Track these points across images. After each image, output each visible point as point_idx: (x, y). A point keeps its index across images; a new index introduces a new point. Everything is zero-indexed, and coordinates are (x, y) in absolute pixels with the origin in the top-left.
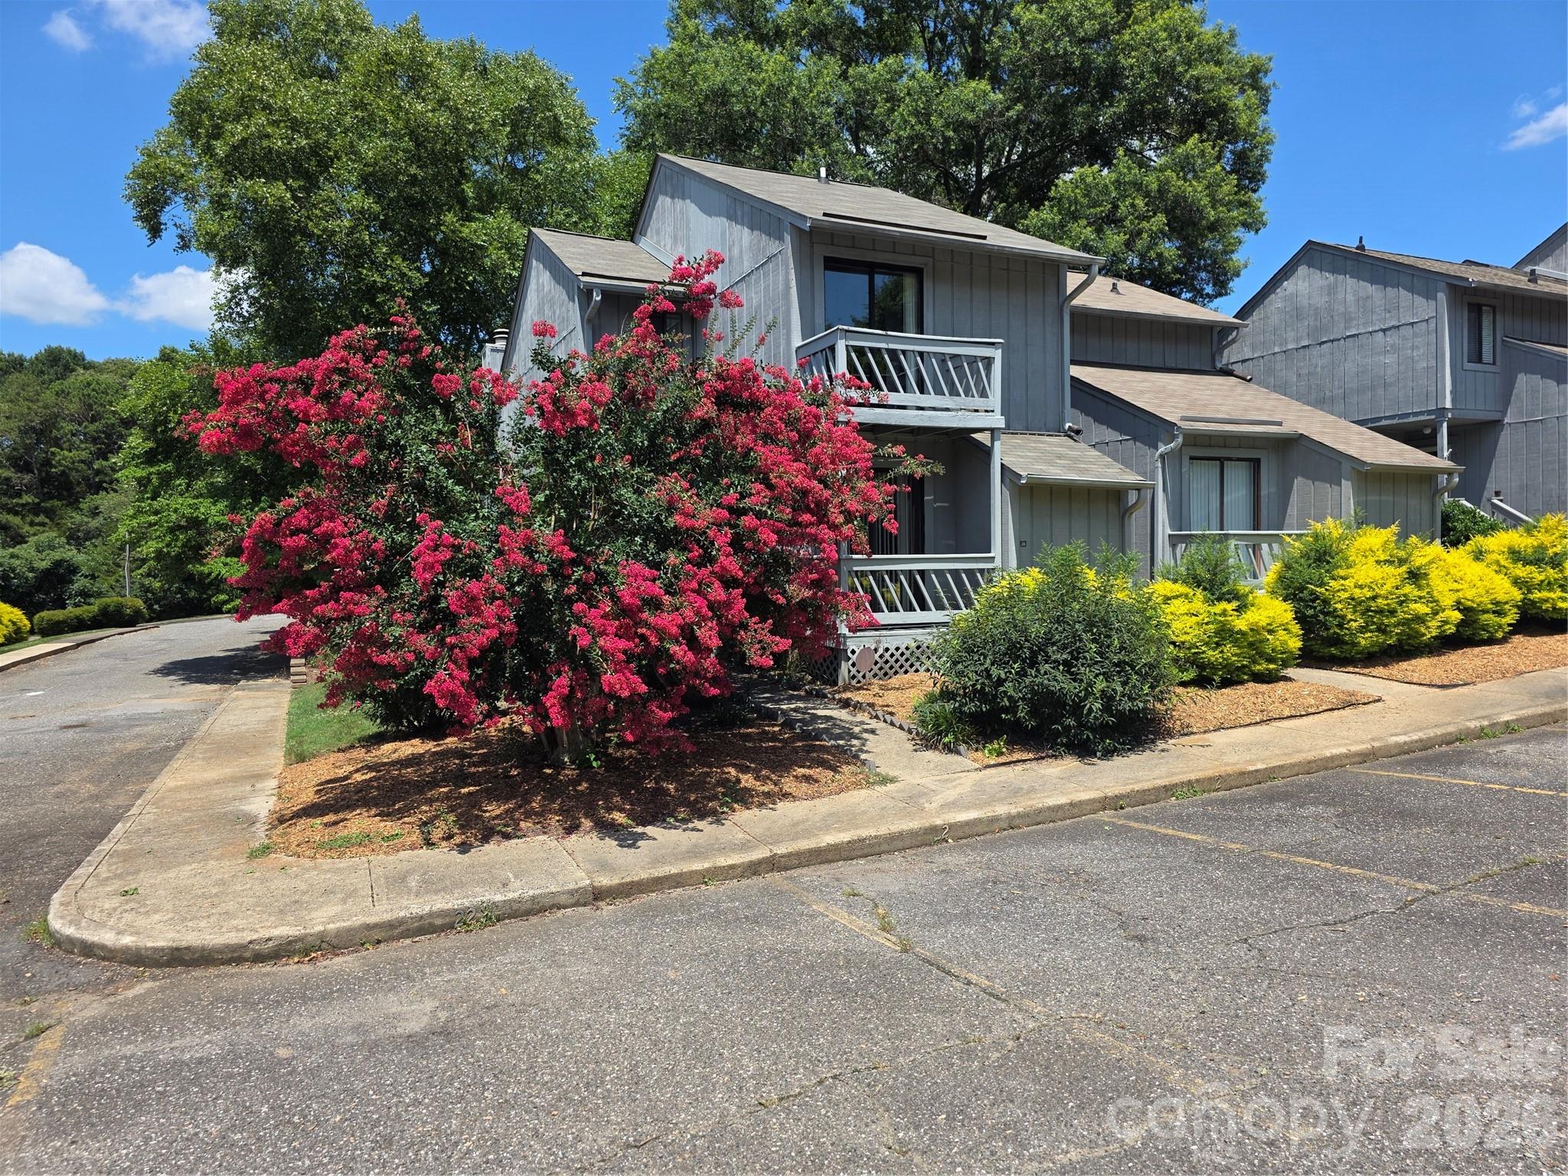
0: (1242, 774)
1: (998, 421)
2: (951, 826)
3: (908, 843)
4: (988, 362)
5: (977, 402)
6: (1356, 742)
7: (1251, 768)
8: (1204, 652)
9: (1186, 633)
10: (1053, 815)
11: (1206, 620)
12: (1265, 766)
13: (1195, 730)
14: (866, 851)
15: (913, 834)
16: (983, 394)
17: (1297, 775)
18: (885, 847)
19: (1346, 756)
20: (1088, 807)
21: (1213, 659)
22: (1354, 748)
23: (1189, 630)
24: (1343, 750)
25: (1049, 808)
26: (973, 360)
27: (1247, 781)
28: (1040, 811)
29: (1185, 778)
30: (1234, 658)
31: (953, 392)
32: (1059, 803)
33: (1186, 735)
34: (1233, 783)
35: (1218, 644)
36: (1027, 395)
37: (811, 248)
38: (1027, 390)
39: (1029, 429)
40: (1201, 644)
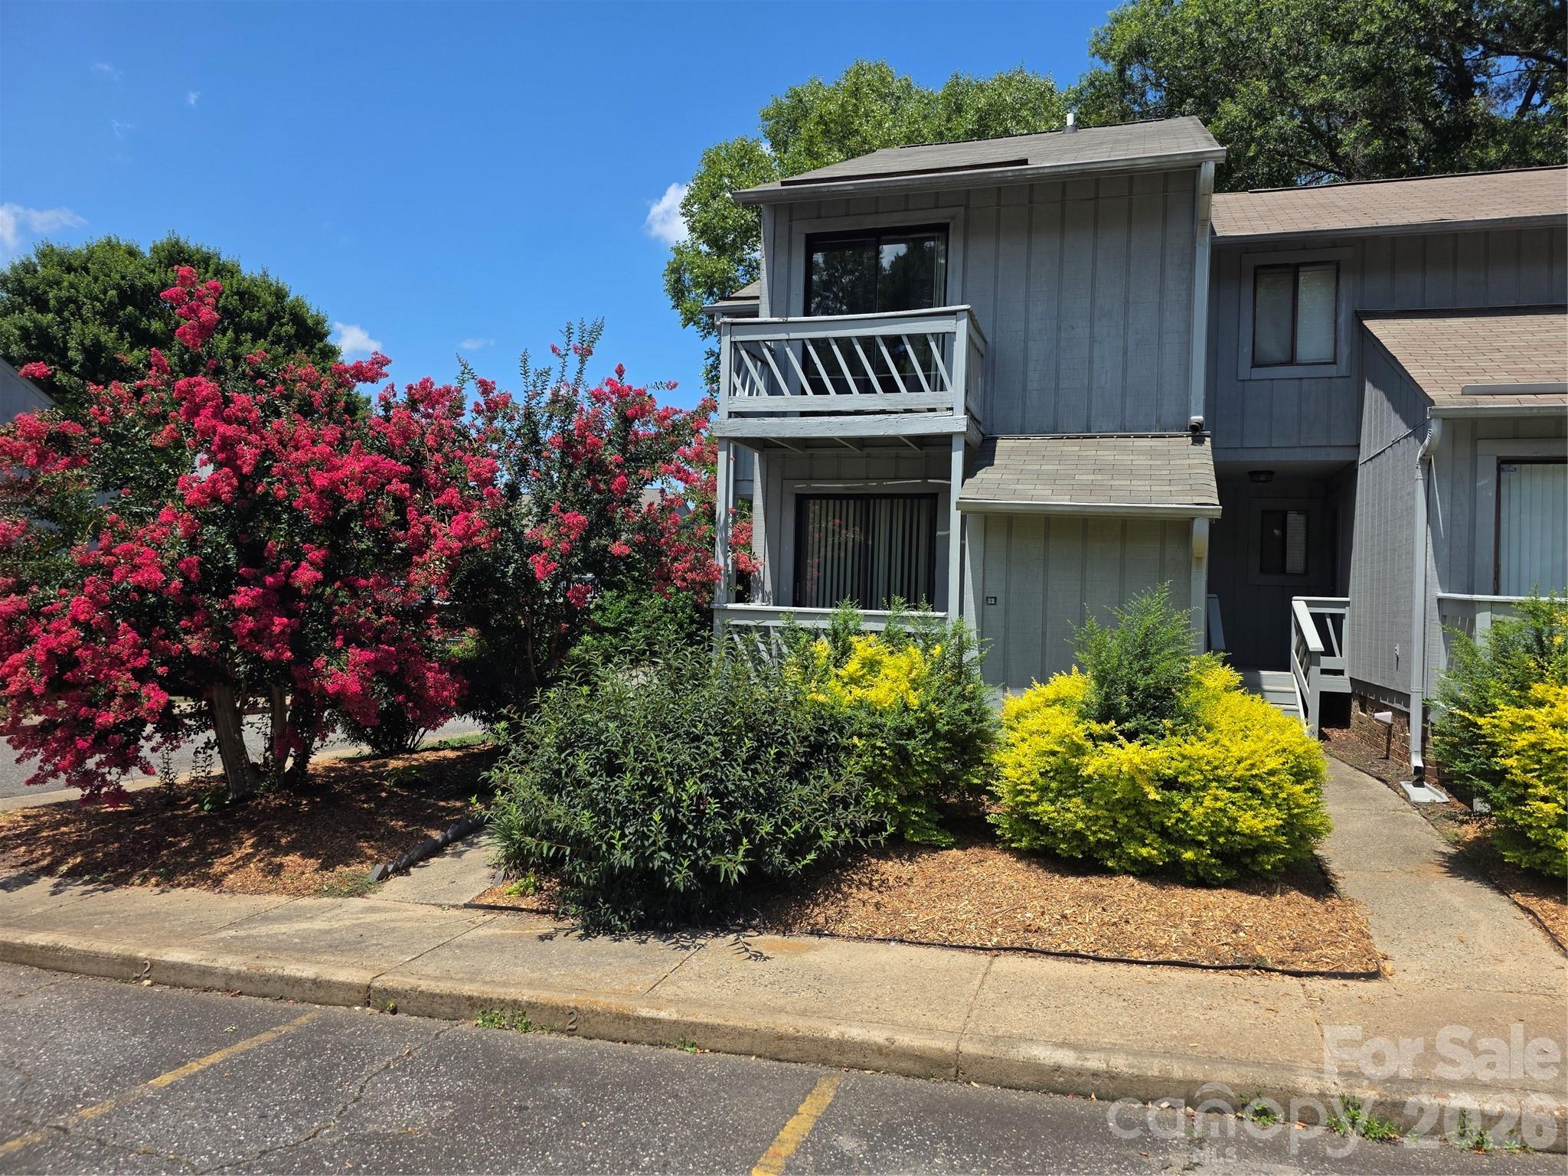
0: (623, 1018)
1: (958, 422)
2: (154, 964)
3: (104, 969)
4: (945, 340)
5: (927, 397)
6: (913, 1027)
7: (645, 1012)
10: (287, 990)
12: (675, 1017)
14: (59, 964)
15: (110, 959)
16: (939, 386)
17: (749, 1054)
18: (78, 966)
19: (880, 1051)
20: (341, 995)
22: (906, 1040)
24: (878, 1036)
25: (281, 978)
26: (920, 341)
27: (633, 1033)
28: (268, 979)
29: (511, 993)
31: (889, 386)
32: (299, 974)
34: (603, 1029)
36: (1124, 379)
37: (790, 227)
38: (1125, 370)
39: (1126, 429)
40: (1032, 788)
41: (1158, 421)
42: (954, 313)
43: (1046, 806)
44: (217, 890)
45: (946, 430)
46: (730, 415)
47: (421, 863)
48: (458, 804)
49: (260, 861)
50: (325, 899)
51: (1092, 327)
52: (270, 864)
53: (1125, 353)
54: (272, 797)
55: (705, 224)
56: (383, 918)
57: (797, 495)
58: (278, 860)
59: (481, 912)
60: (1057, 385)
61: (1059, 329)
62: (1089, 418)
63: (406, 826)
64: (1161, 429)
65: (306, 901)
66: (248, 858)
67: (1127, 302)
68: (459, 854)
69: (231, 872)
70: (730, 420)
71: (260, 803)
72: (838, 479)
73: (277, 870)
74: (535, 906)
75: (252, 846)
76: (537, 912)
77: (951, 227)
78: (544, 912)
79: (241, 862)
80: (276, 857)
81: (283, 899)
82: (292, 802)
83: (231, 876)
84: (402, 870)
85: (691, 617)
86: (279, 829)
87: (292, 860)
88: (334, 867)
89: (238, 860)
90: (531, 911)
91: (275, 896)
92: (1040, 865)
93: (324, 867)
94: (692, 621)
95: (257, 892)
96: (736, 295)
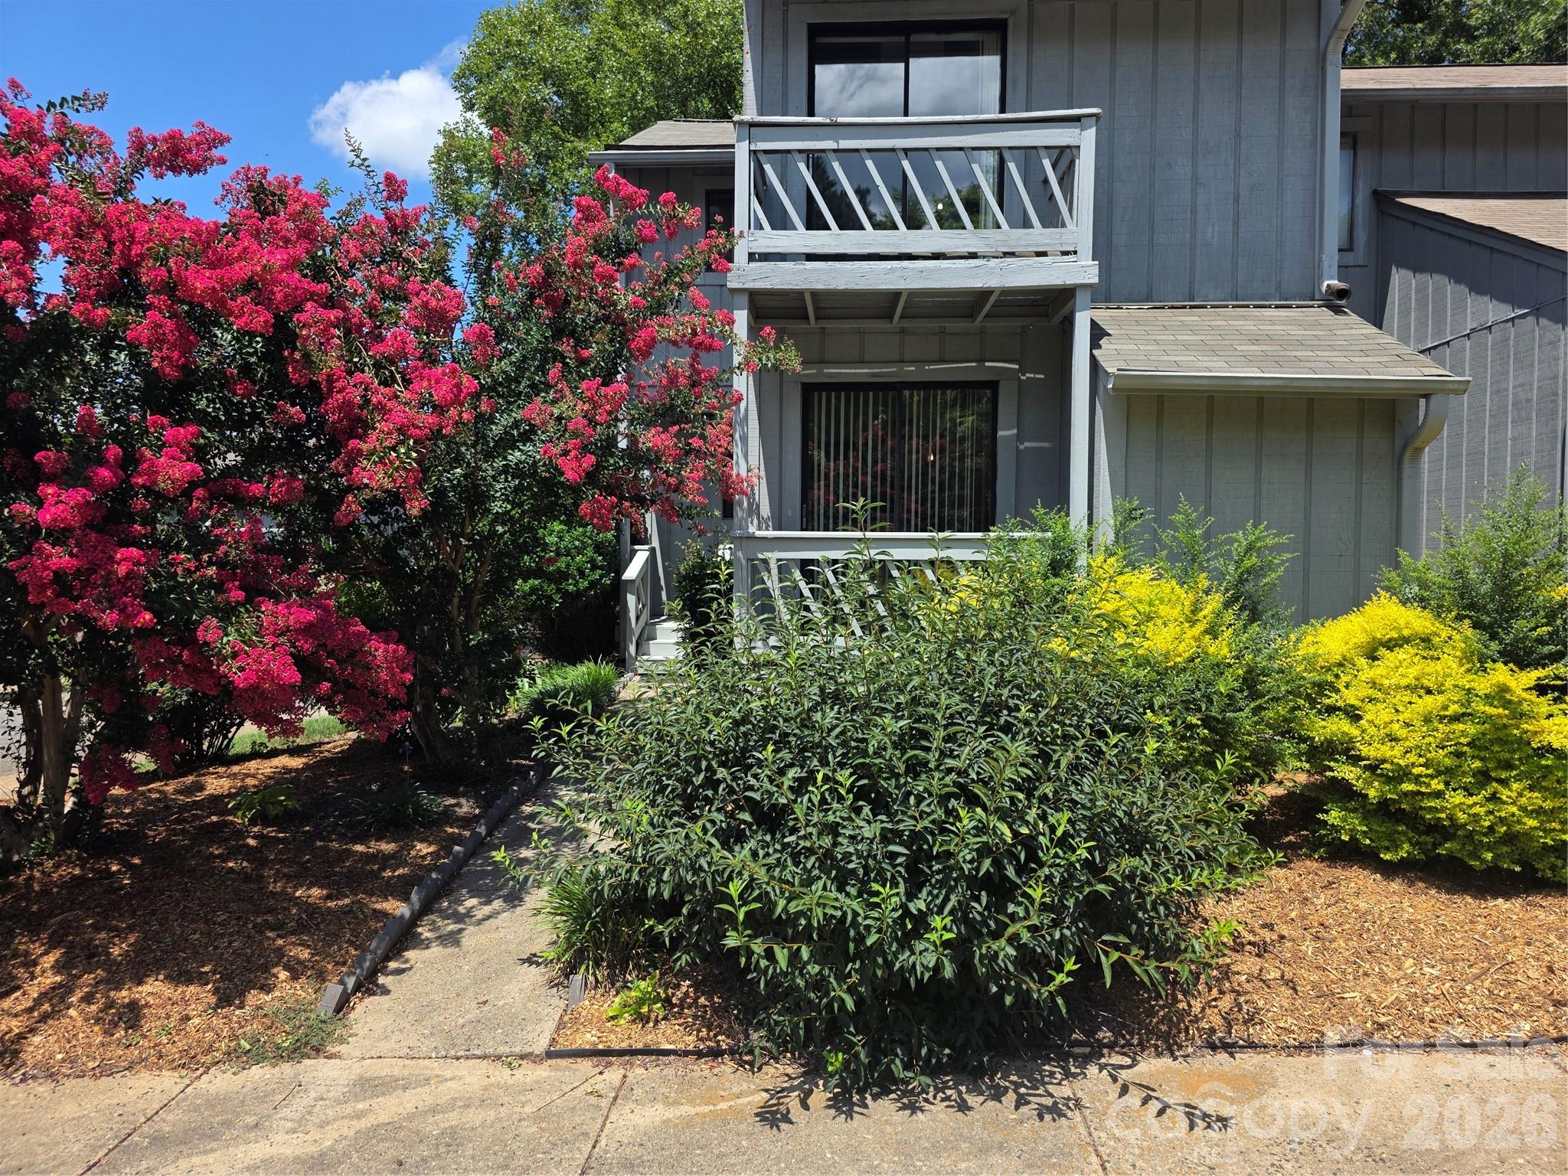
1: (1084, 271)
4: (1064, 156)
5: (1039, 235)
8: (1439, 795)
9: (1394, 739)
11: (1454, 709)
13: (1267, 1036)
21: (1462, 818)
23: (1402, 733)
26: (1028, 157)
30: (1532, 823)
31: (984, 220)
33: (1229, 1048)
35: (1484, 777)
36: (1236, 233)
37: (785, 13)
38: (1236, 223)
39: (1239, 296)
40: (1430, 771)
41: (1278, 287)
42: (1077, 119)
43: (1458, 798)
44: (18, 1076)
45: (1070, 280)
46: (752, 257)
47: (393, 965)
48: (387, 847)
49: (88, 999)
50: (256, 1071)
51: (1194, 167)
52: (110, 1004)
53: (1236, 200)
54: (51, 863)
55: (492, 98)
56: (410, 1107)
57: (804, 385)
58: (123, 995)
59: (586, 1065)
60: (1151, 240)
61: (1153, 167)
62: (1191, 283)
63: (329, 897)
64: (1283, 296)
65: (220, 1082)
66: (57, 997)
67: (1238, 134)
68: (452, 940)
69: (32, 1031)
70: (753, 265)
71: (31, 878)
72: (862, 362)
73: (132, 1015)
74: (690, 1041)
75: (58, 968)
76: (699, 1054)
77: (1010, 24)
78: (716, 1053)
79: (46, 1007)
80: (118, 989)
81: (168, 1082)
82: (93, 870)
83: (37, 1039)
84: (368, 985)
85: (592, 561)
86: (97, 928)
87: (153, 990)
88: (242, 994)
89: (38, 1002)
90: (686, 1053)
91: (145, 1075)
92: (1430, 884)
93: (225, 999)
94: (594, 567)
95: (105, 1071)
96: (624, 143)
